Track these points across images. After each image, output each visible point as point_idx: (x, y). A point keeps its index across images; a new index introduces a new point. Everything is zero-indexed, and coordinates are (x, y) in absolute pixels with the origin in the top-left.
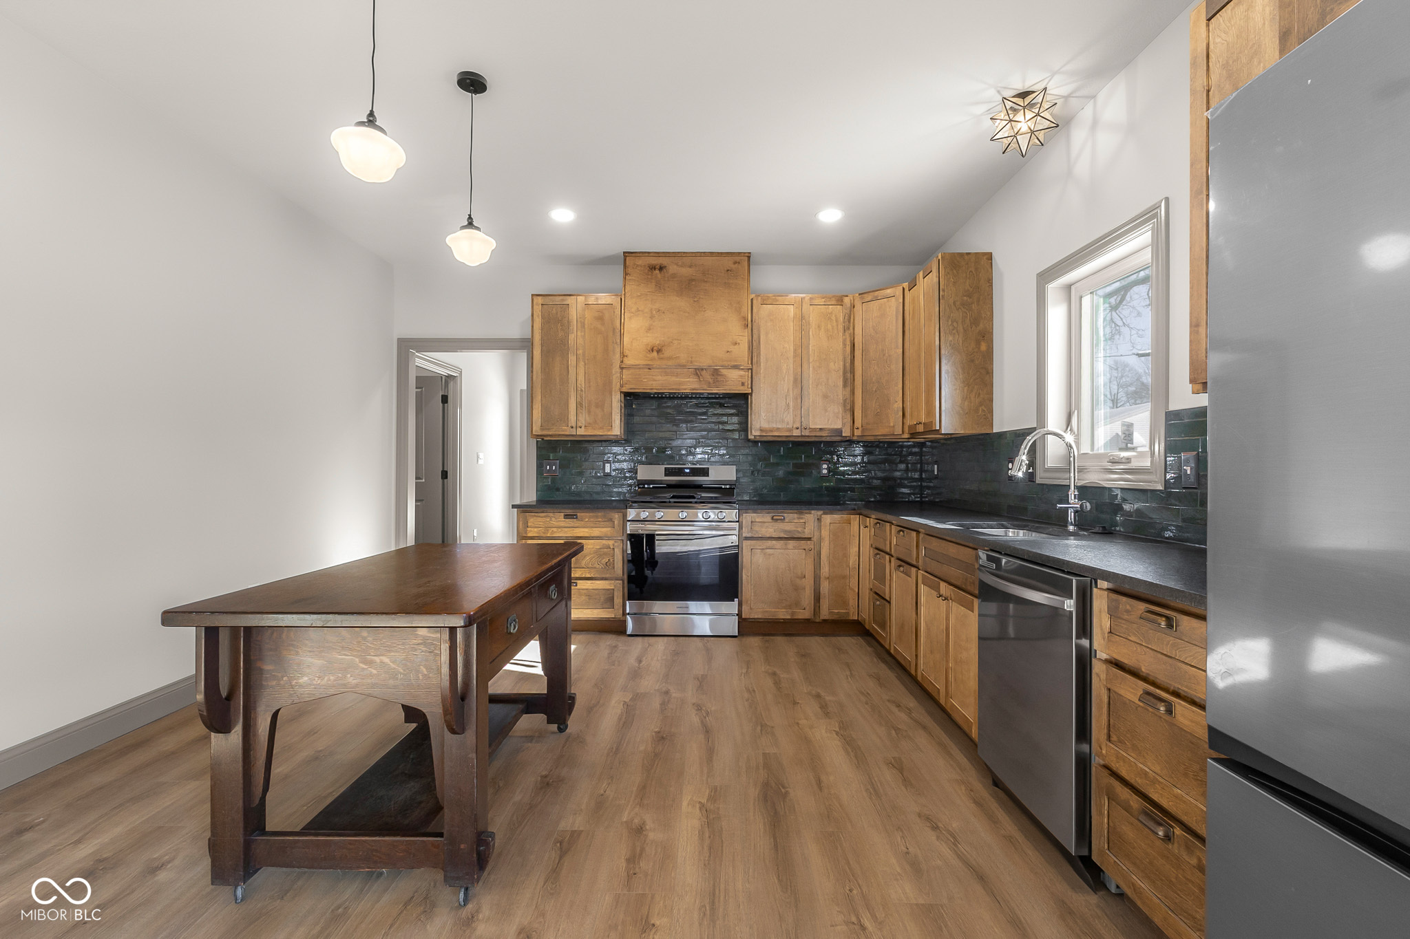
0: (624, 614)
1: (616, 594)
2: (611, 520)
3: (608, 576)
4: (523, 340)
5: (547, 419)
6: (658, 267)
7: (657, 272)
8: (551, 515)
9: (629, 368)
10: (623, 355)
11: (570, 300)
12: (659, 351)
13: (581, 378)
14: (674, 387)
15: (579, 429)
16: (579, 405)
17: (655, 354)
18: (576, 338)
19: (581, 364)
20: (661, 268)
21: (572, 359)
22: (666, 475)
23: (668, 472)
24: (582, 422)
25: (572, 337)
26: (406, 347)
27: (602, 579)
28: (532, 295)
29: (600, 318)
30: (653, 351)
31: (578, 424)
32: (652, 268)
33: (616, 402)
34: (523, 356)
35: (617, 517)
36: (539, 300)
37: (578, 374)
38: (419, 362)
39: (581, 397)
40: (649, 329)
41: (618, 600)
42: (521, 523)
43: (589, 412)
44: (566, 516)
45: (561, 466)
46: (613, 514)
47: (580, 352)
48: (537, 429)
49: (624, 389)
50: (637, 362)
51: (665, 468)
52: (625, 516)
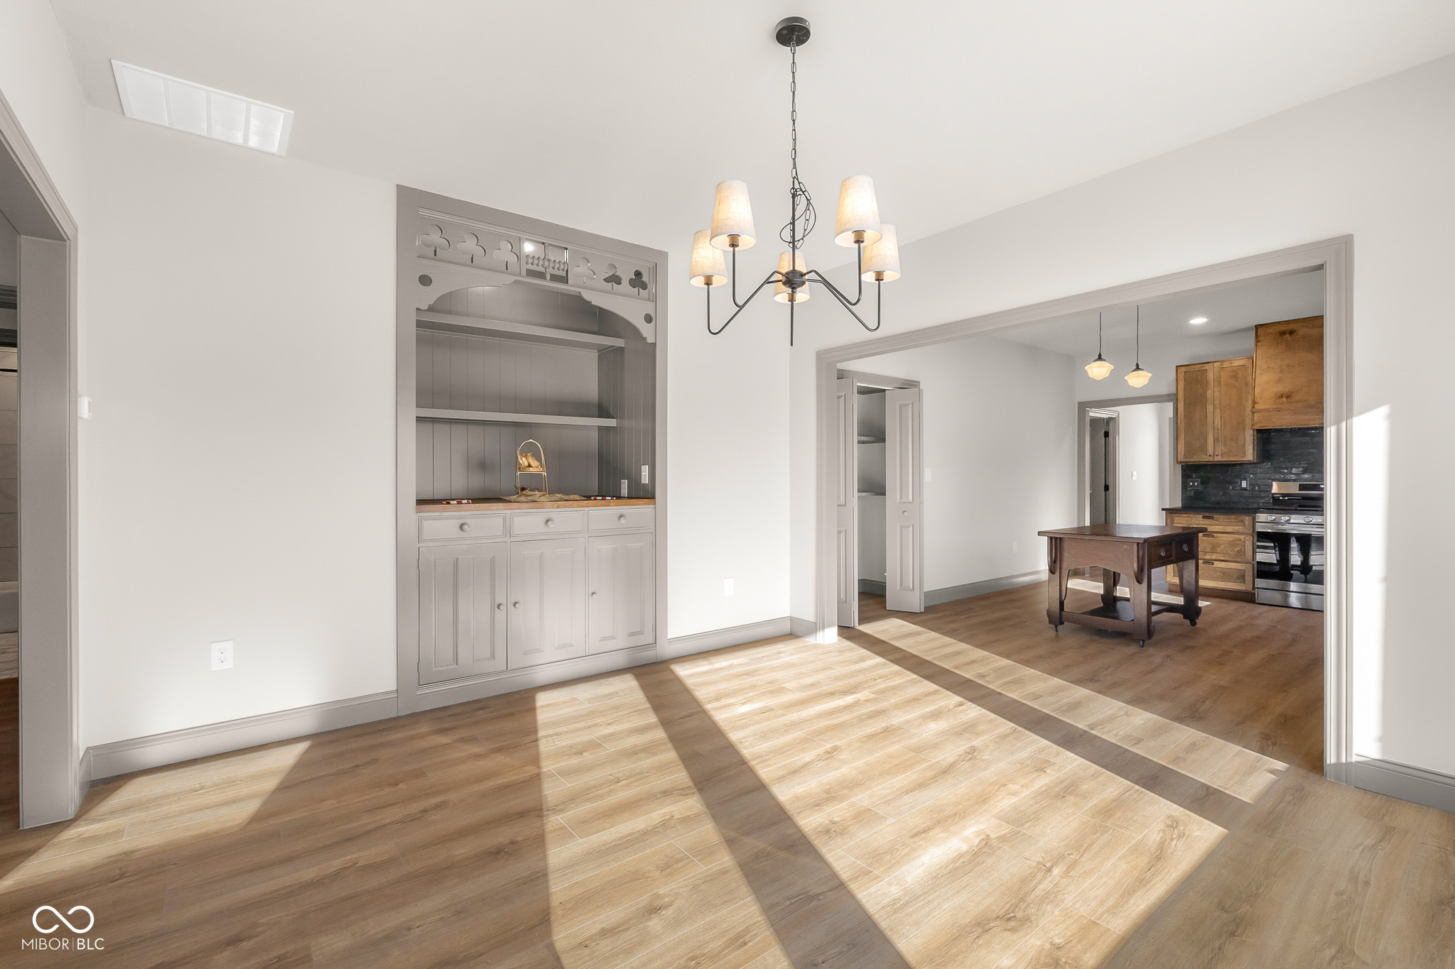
0: (1254, 588)
1: (1246, 573)
2: (1242, 521)
3: (1239, 560)
4: (1169, 395)
5: (1189, 450)
6: (1288, 332)
7: (1287, 336)
8: (1192, 516)
9: (1259, 411)
10: (1254, 403)
11: (1207, 366)
12: (1288, 397)
13: (1218, 421)
14: (1302, 423)
15: (1216, 457)
16: (1216, 440)
17: (1284, 399)
18: (1212, 393)
19: (1218, 411)
20: (1291, 333)
21: (1210, 408)
22: (1300, 490)
23: (1302, 487)
24: (1219, 451)
25: (1209, 393)
26: (1083, 407)
27: (1235, 562)
28: (1177, 366)
29: (1235, 377)
30: (1282, 397)
31: (1215, 452)
32: (1283, 333)
33: (1249, 437)
34: (1170, 406)
35: (1247, 519)
36: (1183, 369)
37: (1214, 417)
38: (1091, 414)
39: (1218, 433)
40: (1279, 381)
41: (1249, 577)
42: (1168, 520)
43: (1225, 444)
44: (1204, 517)
45: (1203, 483)
46: (1244, 517)
47: (1217, 402)
48: (1181, 458)
49: (1256, 427)
50: (1267, 407)
51: (1300, 485)
52: (1254, 519)
